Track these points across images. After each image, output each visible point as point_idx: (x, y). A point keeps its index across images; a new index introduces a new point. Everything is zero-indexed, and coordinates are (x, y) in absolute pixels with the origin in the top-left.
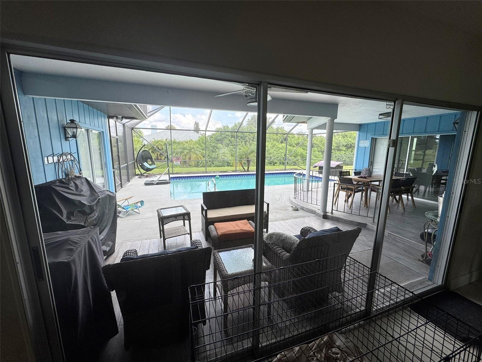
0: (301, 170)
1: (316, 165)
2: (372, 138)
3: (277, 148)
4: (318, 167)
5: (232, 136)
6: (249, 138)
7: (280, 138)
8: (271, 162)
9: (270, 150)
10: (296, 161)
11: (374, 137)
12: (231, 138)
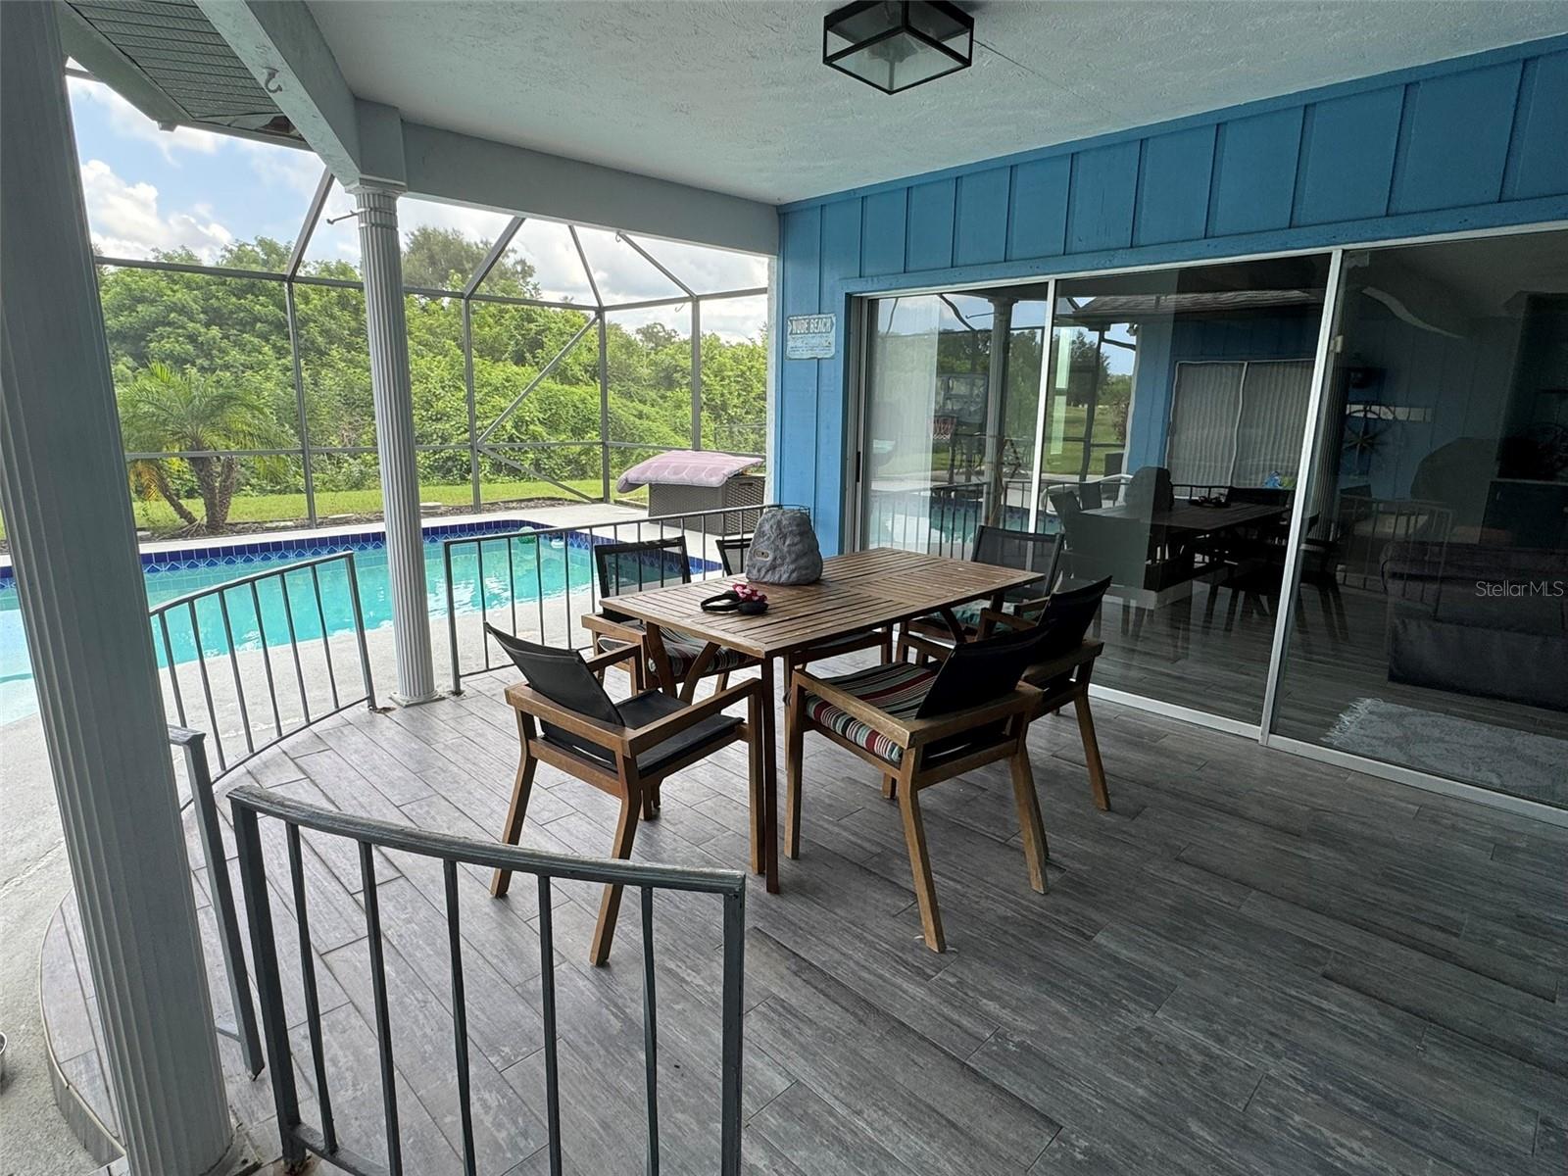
0: (578, 502)
1: (632, 473)
2: (849, 296)
3: (483, 386)
4: (646, 488)
5: (215, 317)
6: (325, 332)
7: (512, 337)
8: (450, 463)
9: (438, 398)
10: (580, 454)
11: (856, 287)
12: (207, 326)
